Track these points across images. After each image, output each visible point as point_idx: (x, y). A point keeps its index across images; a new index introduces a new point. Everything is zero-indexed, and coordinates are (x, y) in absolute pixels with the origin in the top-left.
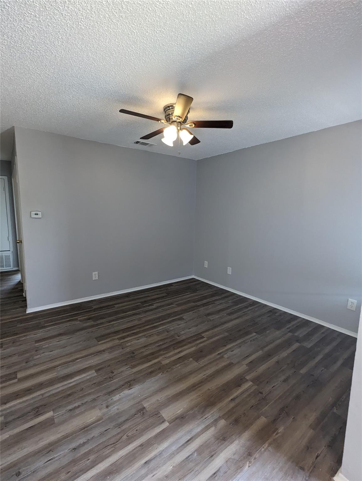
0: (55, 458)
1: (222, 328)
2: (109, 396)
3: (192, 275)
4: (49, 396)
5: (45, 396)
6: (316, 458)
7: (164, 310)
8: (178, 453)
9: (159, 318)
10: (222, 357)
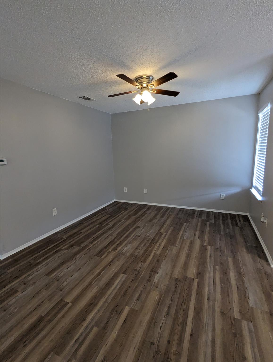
0: (162, 325)
1: (166, 226)
2: (150, 282)
3: (114, 199)
4: (112, 300)
5: (109, 301)
6: (260, 263)
7: (121, 225)
8: (216, 288)
9: (123, 230)
10: (184, 240)
